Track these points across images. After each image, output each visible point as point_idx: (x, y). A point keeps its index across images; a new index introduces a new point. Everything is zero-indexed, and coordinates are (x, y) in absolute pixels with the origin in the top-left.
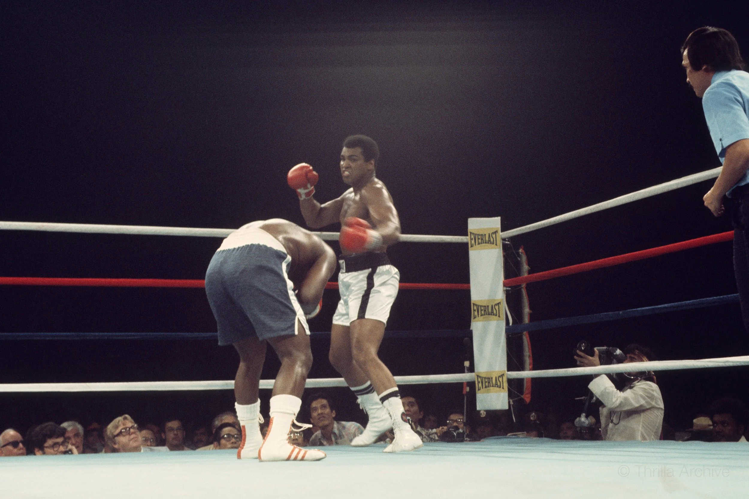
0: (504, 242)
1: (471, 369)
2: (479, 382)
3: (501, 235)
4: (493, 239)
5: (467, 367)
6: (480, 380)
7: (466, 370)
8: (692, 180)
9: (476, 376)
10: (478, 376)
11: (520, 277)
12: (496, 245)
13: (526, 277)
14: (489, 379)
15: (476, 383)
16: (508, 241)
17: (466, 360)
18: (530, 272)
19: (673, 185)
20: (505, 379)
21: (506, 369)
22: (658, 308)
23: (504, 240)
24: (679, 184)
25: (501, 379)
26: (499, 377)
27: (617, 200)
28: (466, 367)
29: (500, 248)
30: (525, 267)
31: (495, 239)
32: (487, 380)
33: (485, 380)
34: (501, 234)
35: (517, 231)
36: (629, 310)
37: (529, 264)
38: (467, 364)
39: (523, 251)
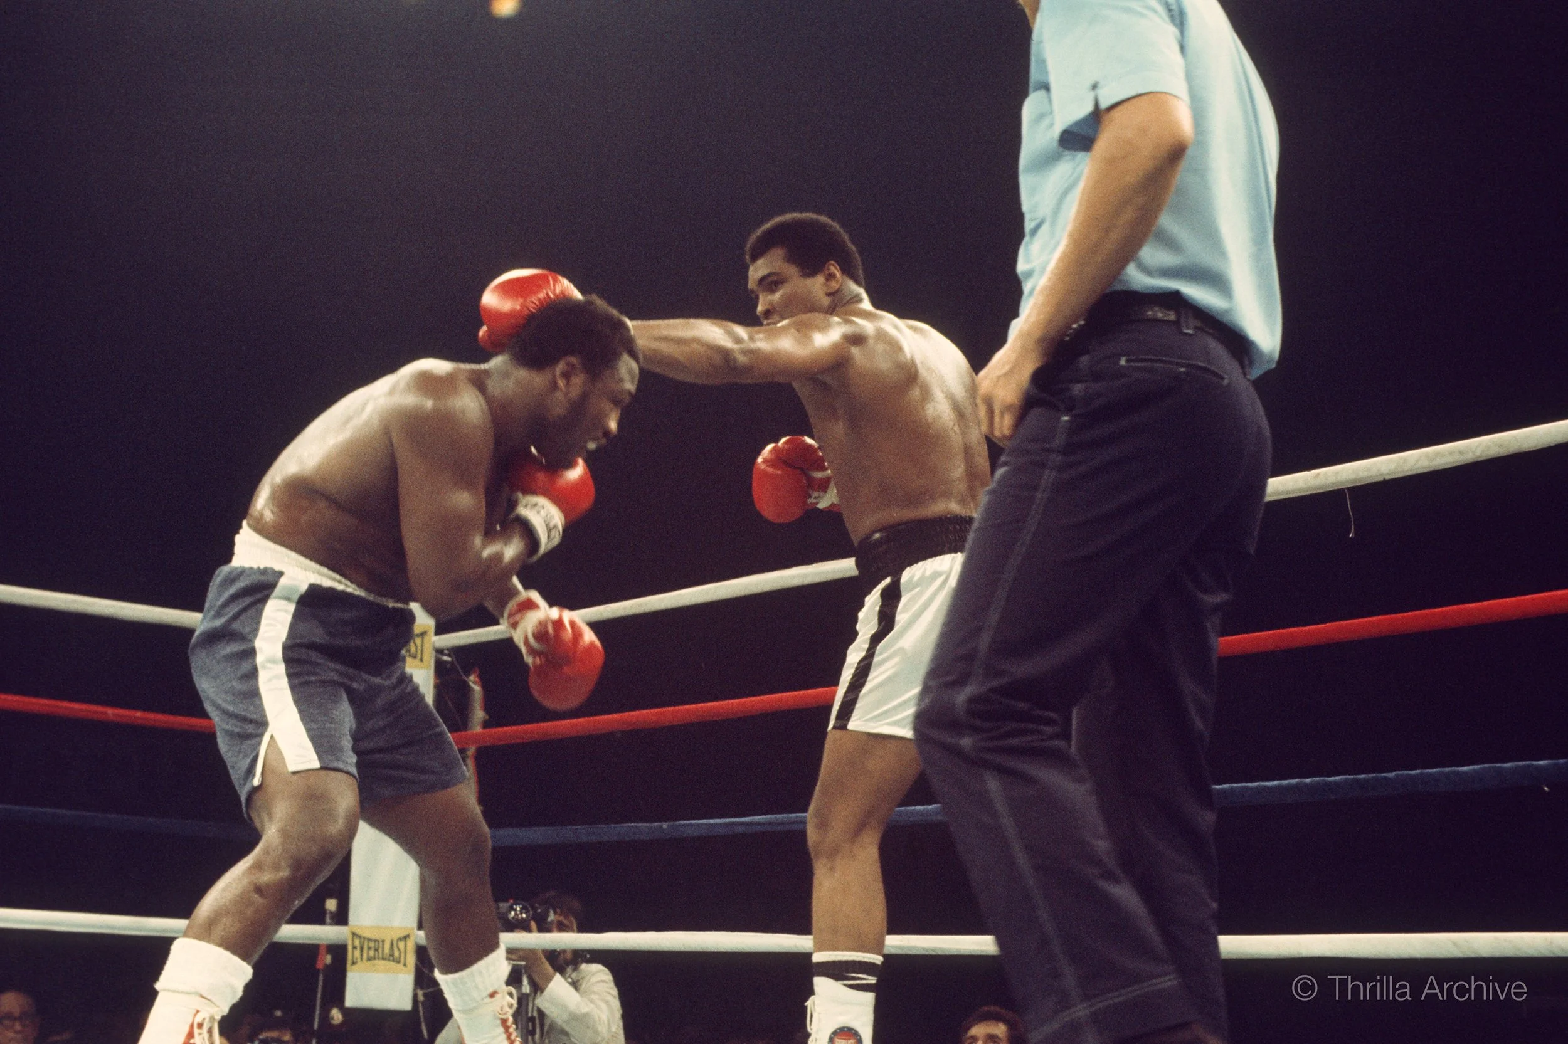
0: (440, 656)
1: (341, 917)
2: (354, 947)
3: (434, 642)
4: (416, 649)
5: (331, 913)
6: (357, 942)
7: (328, 920)
8: (834, 571)
9: (351, 936)
10: (354, 934)
11: (466, 733)
12: (421, 660)
13: (479, 734)
14: (378, 943)
15: (350, 948)
16: (449, 655)
17: (331, 896)
18: (486, 725)
19: (794, 577)
20: (411, 945)
21: (415, 925)
22: (742, 824)
23: (439, 651)
24: (805, 576)
25: (401, 945)
26: (400, 939)
27: (680, 595)
28: (328, 912)
29: (428, 667)
30: (479, 714)
31: (419, 648)
32: (372, 944)
33: (368, 945)
34: (435, 639)
35: (468, 636)
36: (682, 822)
37: (487, 708)
38: (331, 905)
39: (477, 679)
